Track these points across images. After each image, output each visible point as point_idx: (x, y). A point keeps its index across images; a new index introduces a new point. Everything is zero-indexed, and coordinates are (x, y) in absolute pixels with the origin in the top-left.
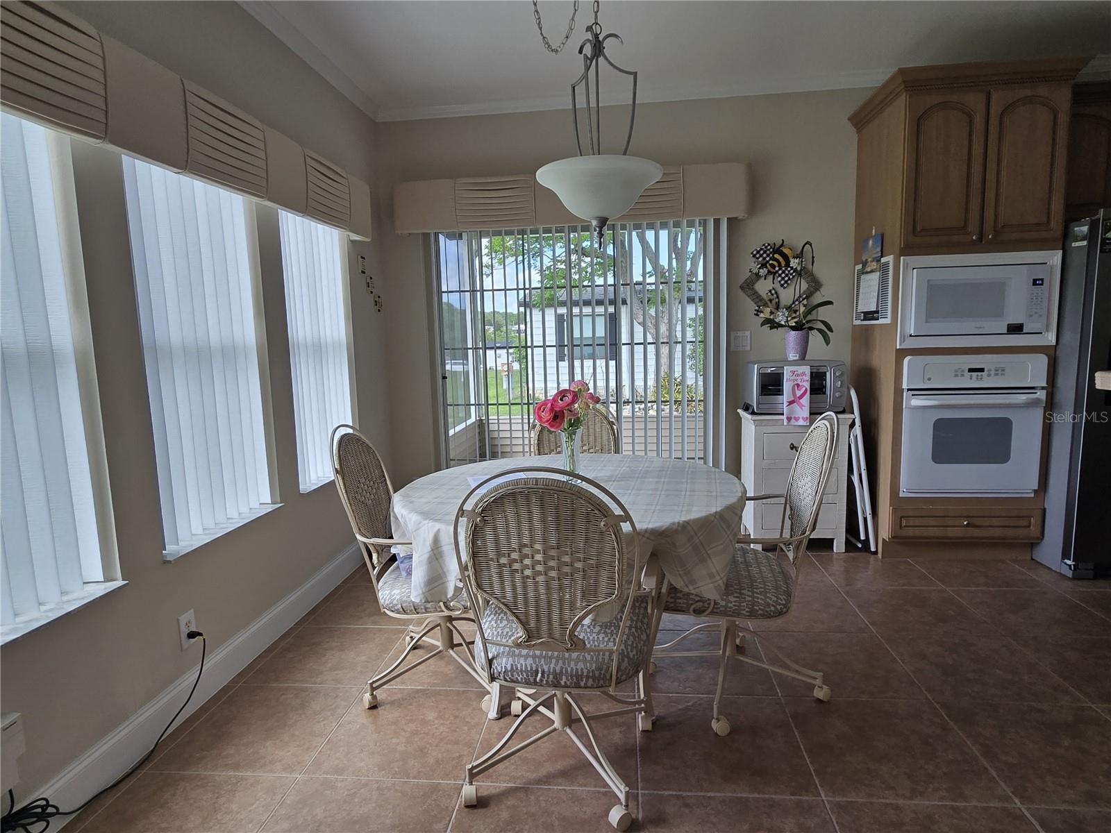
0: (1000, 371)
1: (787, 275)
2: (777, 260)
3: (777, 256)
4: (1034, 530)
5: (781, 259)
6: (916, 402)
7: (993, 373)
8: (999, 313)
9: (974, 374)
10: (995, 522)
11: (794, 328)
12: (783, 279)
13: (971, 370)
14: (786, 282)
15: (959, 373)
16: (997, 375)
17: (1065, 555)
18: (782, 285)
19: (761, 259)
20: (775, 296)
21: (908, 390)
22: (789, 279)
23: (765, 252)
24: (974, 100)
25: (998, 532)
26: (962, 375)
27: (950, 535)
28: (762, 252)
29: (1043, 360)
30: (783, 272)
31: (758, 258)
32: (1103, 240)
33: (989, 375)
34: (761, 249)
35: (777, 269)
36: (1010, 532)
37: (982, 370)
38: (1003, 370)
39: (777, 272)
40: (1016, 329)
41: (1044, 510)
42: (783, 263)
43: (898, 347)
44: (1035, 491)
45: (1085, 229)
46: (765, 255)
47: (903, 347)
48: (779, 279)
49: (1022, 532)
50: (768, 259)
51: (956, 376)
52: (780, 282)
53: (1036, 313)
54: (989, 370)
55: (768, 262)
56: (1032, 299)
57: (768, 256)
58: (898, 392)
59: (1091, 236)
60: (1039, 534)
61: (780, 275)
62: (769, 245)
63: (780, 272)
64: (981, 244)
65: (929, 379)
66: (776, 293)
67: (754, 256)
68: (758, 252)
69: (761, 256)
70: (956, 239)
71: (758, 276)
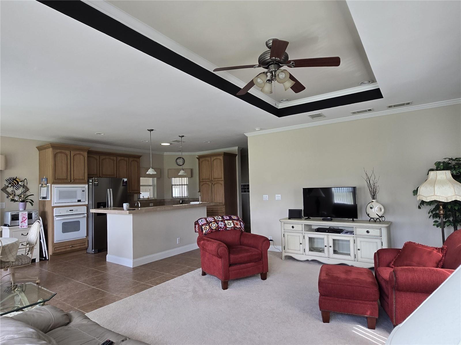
0: (77, 210)
1: (18, 187)
2: (14, 182)
3: (14, 181)
4: (86, 246)
5: (16, 182)
6: (57, 219)
7: (75, 211)
8: (76, 198)
10: (78, 245)
11: (21, 202)
12: (16, 187)
13: (70, 210)
14: (18, 188)
15: (67, 211)
17: (92, 249)
18: (16, 189)
19: (9, 182)
20: (14, 192)
21: (55, 216)
22: (19, 187)
23: (10, 180)
24: (68, 152)
25: (78, 247)
27: (67, 250)
28: (9, 180)
29: (86, 207)
30: (17, 186)
31: (8, 181)
32: (94, 183)
33: (74, 211)
34: (9, 179)
35: (14, 185)
36: (81, 247)
37: (73, 210)
39: (15, 185)
40: (79, 201)
41: (88, 240)
42: (17, 183)
44: (86, 236)
45: (91, 181)
46: (10, 181)
47: (53, 206)
48: (15, 187)
49: (84, 246)
50: (11, 182)
52: (15, 188)
53: (83, 197)
55: (11, 183)
56: (82, 194)
57: (11, 181)
58: (53, 217)
59: (92, 182)
60: (87, 246)
61: (15, 186)
62: (12, 178)
63: (16, 186)
64: (70, 182)
65: (60, 213)
66: (14, 191)
67: (6, 181)
68: (8, 180)
69: (9, 181)
70: (65, 181)
71: (8, 186)
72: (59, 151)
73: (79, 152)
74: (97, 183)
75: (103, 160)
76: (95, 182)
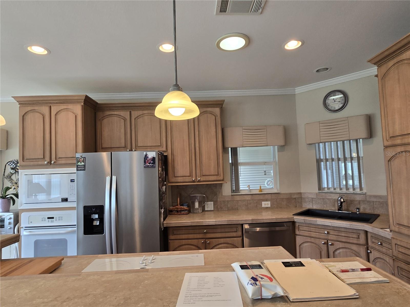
0: (60, 218)
6: (27, 232)
7: (58, 219)
9: (50, 220)
13: (49, 218)
15: (44, 220)
16: (59, 220)
24: (45, 110)
26: (45, 220)
29: (75, 213)
33: (56, 220)
37: (53, 218)
38: (62, 218)
40: (65, 200)
47: (21, 208)
50: (15, 166)
51: (42, 220)
53: (73, 193)
54: (56, 218)
56: (71, 187)
62: (15, 160)
65: (31, 222)
69: (12, 165)
70: (40, 163)
71: (12, 174)
72: (29, 108)
73: (65, 107)
74: (83, 164)
75: (137, 117)
76: (79, 164)
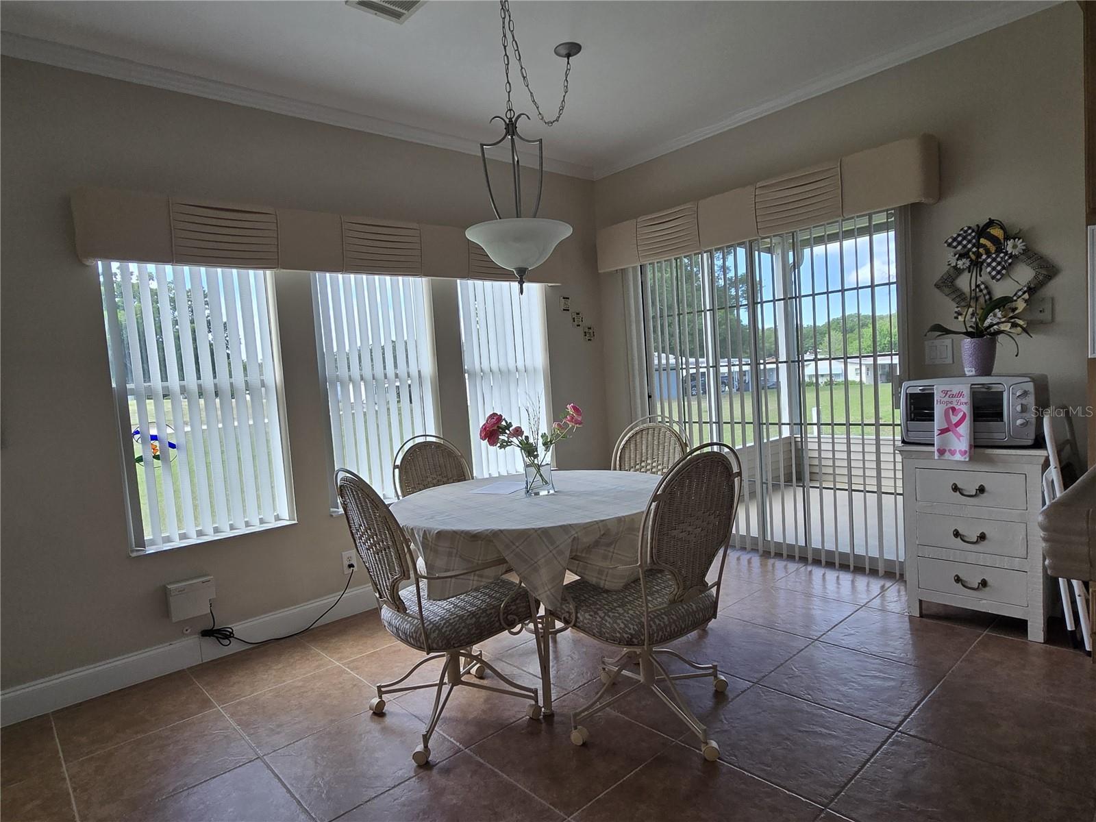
1: (999, 264)
2: (984, 246)
3: (983, 241)
5: (988, 244)
12: (994, 269)
14: (999, 272)
18: (993, 278)
19: (960, 247)
20: (985, 292)
22: (1004, 268)
23: (964, 238)
28: (960, 239)
30: (994, 260)
34: (959, 235)
35: (984, 257)
39: (985, 260)
42: (993, 249)
43: (1089, 357)
46: (965, 242)
48: (989, 269)
50: (969, 246)
52: (990, 273)
55: (970, 250)
57: (969, 242)
61: (989, 265)
62: (969, 228)
63: (989, 260)
66: (986, 287)
67: (949, 245)
68: (955, 239)
69: (960, 243)
71: (958, 271)
